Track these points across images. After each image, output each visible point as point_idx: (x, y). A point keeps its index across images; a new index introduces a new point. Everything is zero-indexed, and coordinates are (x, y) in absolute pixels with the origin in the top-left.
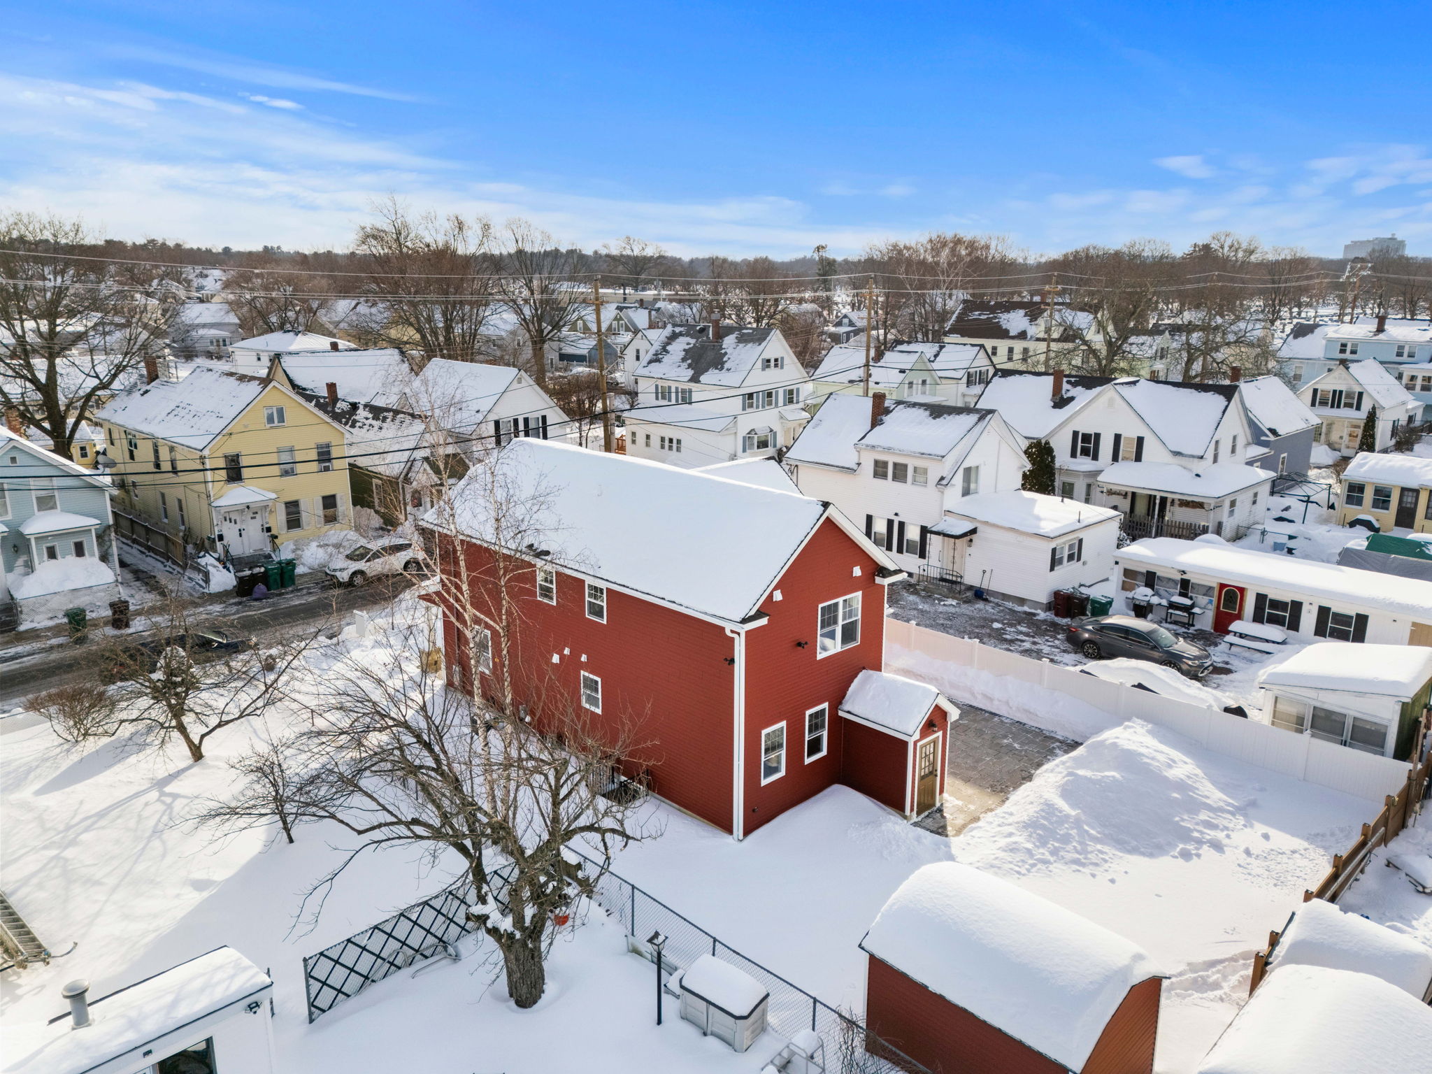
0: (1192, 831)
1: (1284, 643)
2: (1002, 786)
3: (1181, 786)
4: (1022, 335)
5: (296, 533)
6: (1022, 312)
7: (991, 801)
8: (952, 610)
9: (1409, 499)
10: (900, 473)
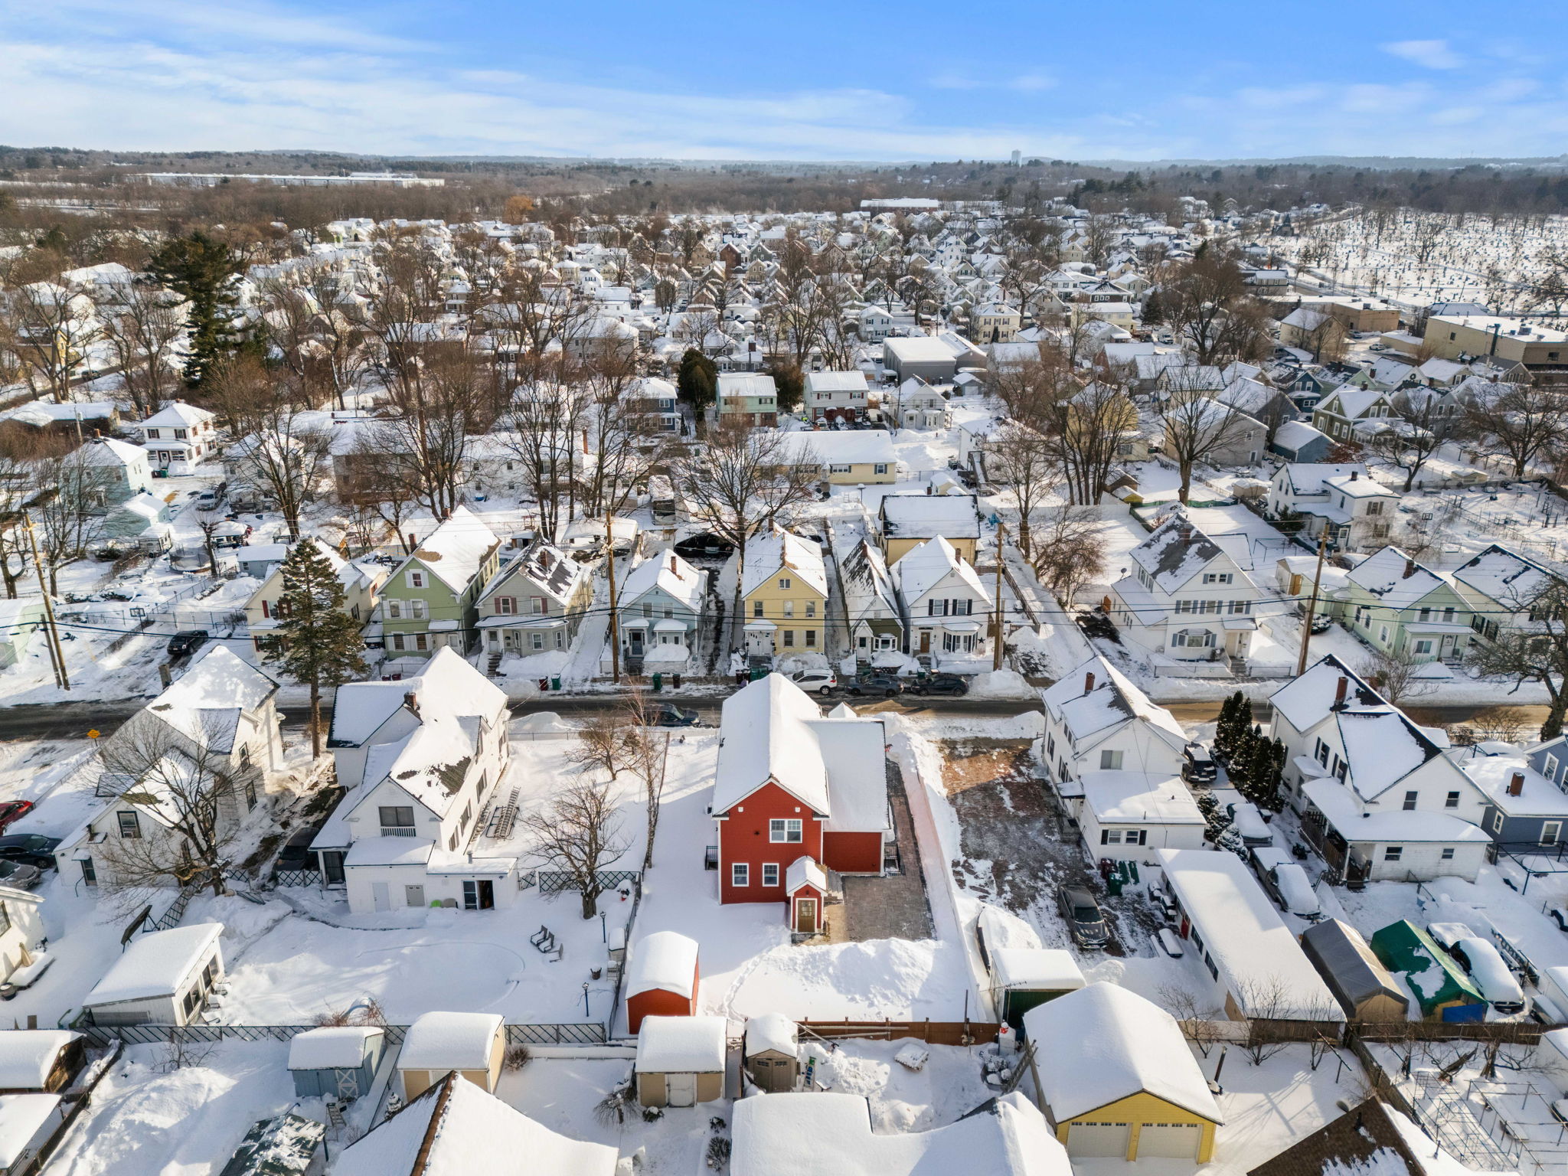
1: (1175, 956)
8: (1044, 843)
10: (1070, 737)
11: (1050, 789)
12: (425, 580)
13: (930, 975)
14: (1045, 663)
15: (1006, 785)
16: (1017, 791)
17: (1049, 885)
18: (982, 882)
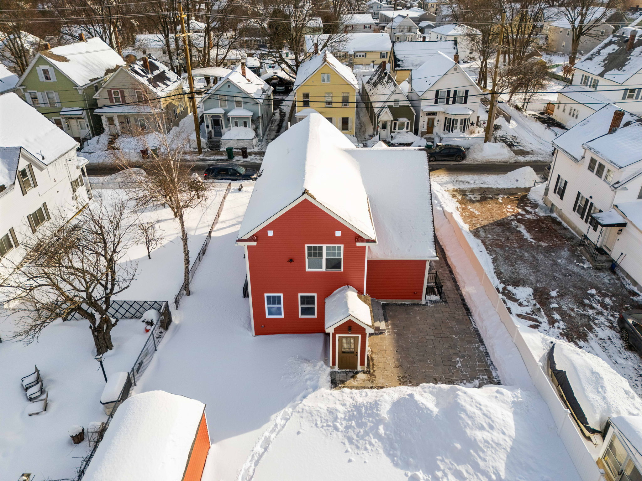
0: (439, 470)
10: (600, 170)
11: (559, 224)
12: (52, 74)
13: (514, 441)
14: (518, 141)
15: (519, 221)
16: (531, 225)
17: (601, 313)
18: (528, 309)
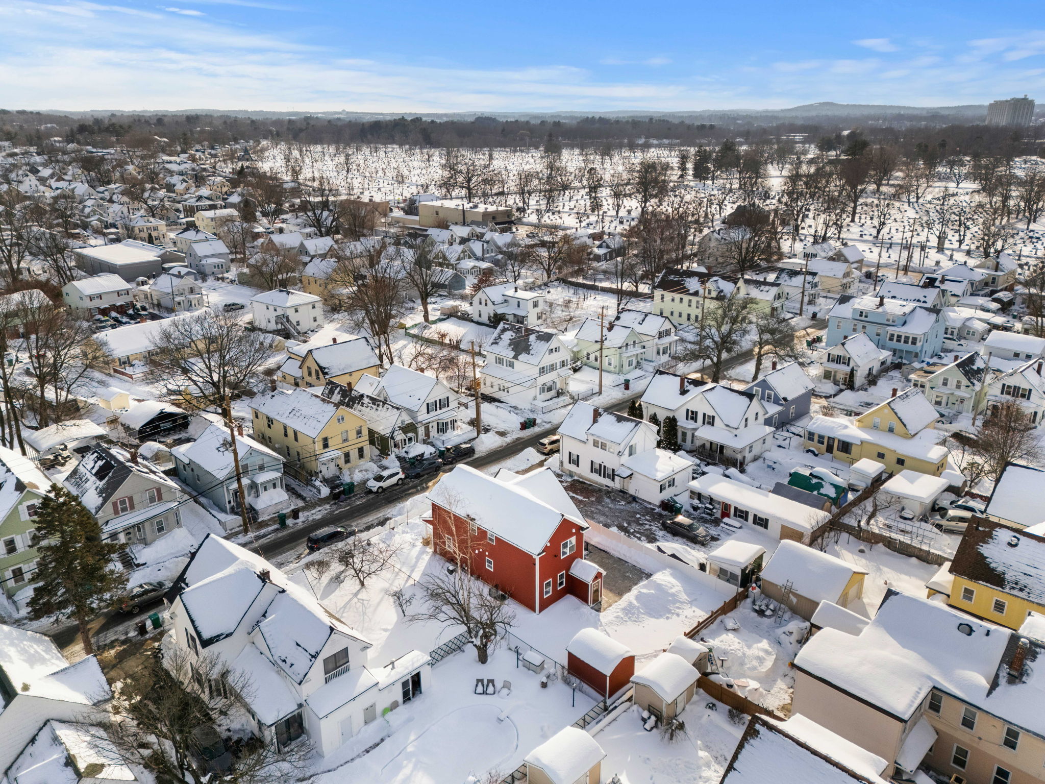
1: (740, 528)
2: (620, 593)
3: (673, 595)
4: (696, 294)
5: (349, 465)
6: (697, 278)
7: (617, 599)
8: (622, 507)
9: (831, 441)
10: (603, 447)
17: (651, 525)
